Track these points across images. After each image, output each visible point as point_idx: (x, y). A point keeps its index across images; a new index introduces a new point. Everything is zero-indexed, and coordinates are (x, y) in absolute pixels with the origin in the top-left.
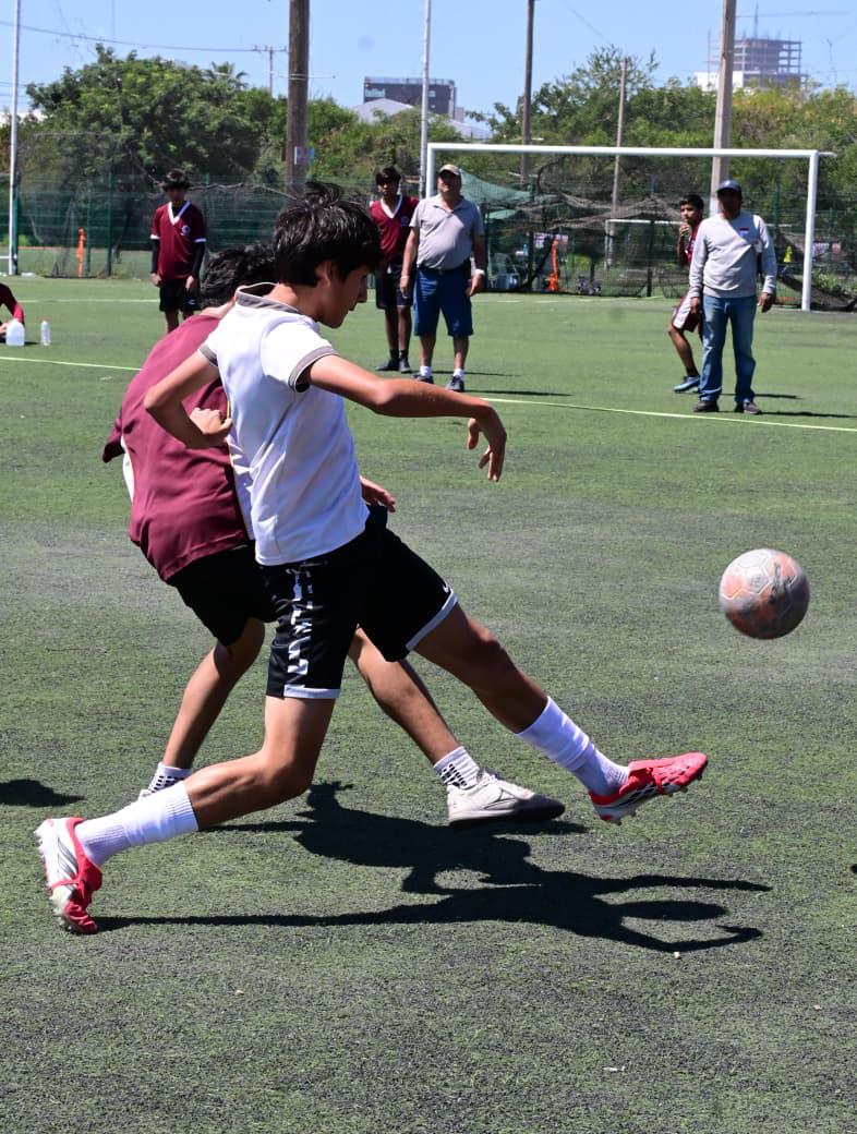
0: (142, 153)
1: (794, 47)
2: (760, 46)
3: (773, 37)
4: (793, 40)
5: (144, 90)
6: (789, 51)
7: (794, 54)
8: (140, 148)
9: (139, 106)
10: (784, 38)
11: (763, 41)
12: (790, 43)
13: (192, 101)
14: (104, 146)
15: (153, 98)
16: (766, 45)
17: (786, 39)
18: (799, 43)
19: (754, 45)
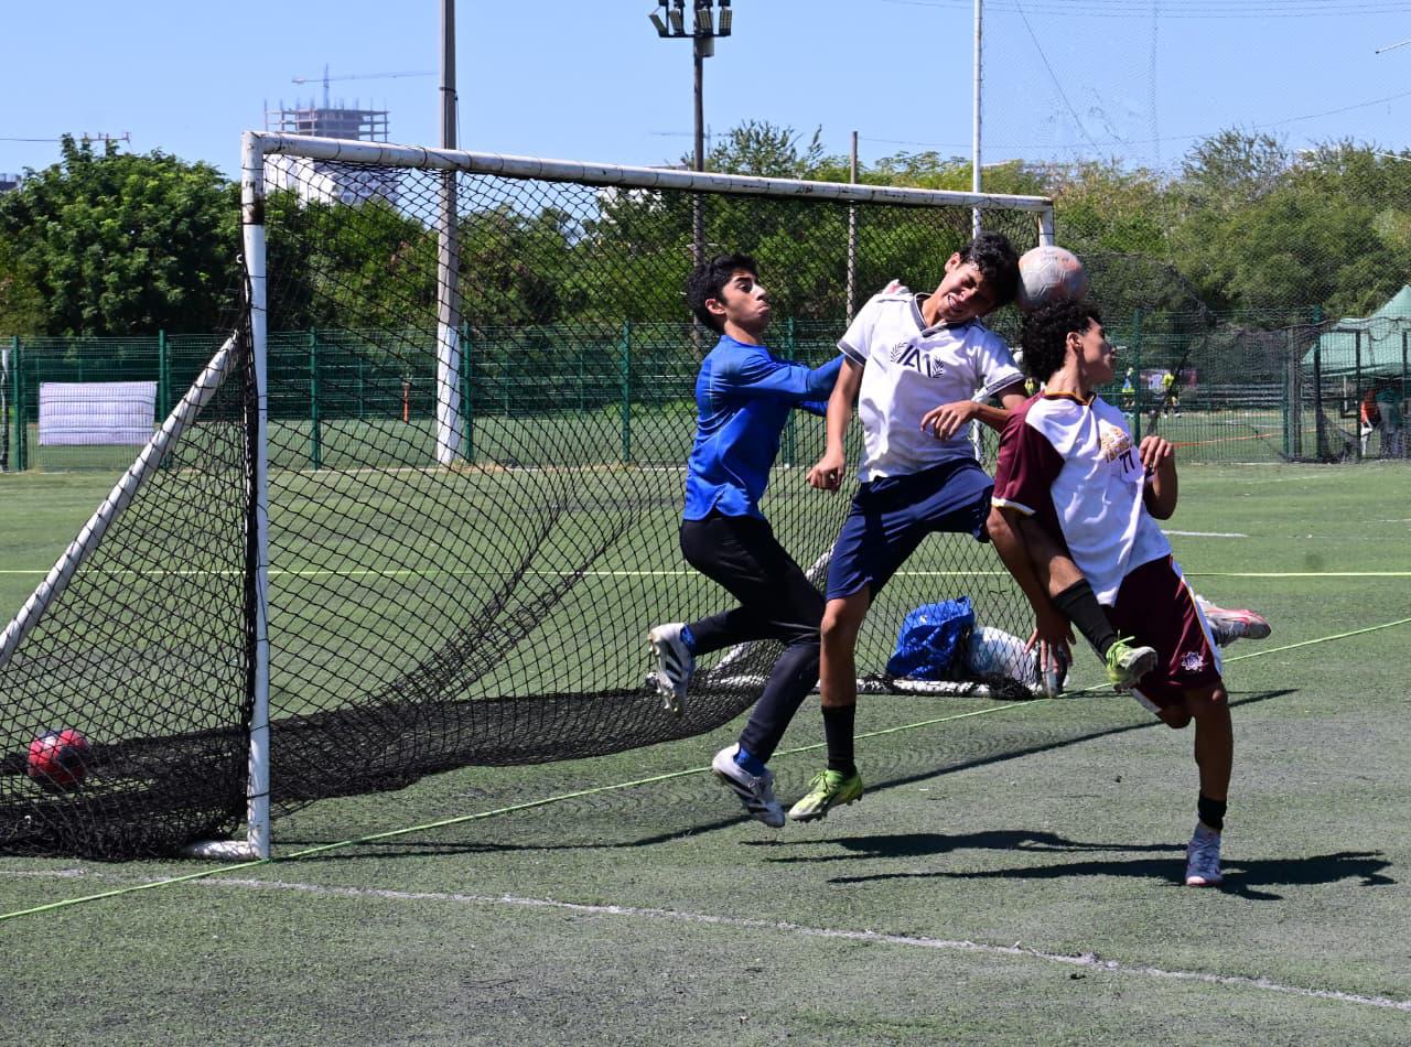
0: (161, 285)
1: (377, 118)
2: (333, 119)
3: (349, 106)
4: (375, 110)
5: (157, 197)
6: (372, 124)
7: (378, 128)
8: (157, 278)
9: (156, 220)
10: (363, 107)
11: (337, 113)
12: (371, 113)
13: (221, 210)
14: (111, 278)
15: (173, 208)
16: (341, 117)
17: (368, 109)
18: (385, 113)
19: (325, 118)
